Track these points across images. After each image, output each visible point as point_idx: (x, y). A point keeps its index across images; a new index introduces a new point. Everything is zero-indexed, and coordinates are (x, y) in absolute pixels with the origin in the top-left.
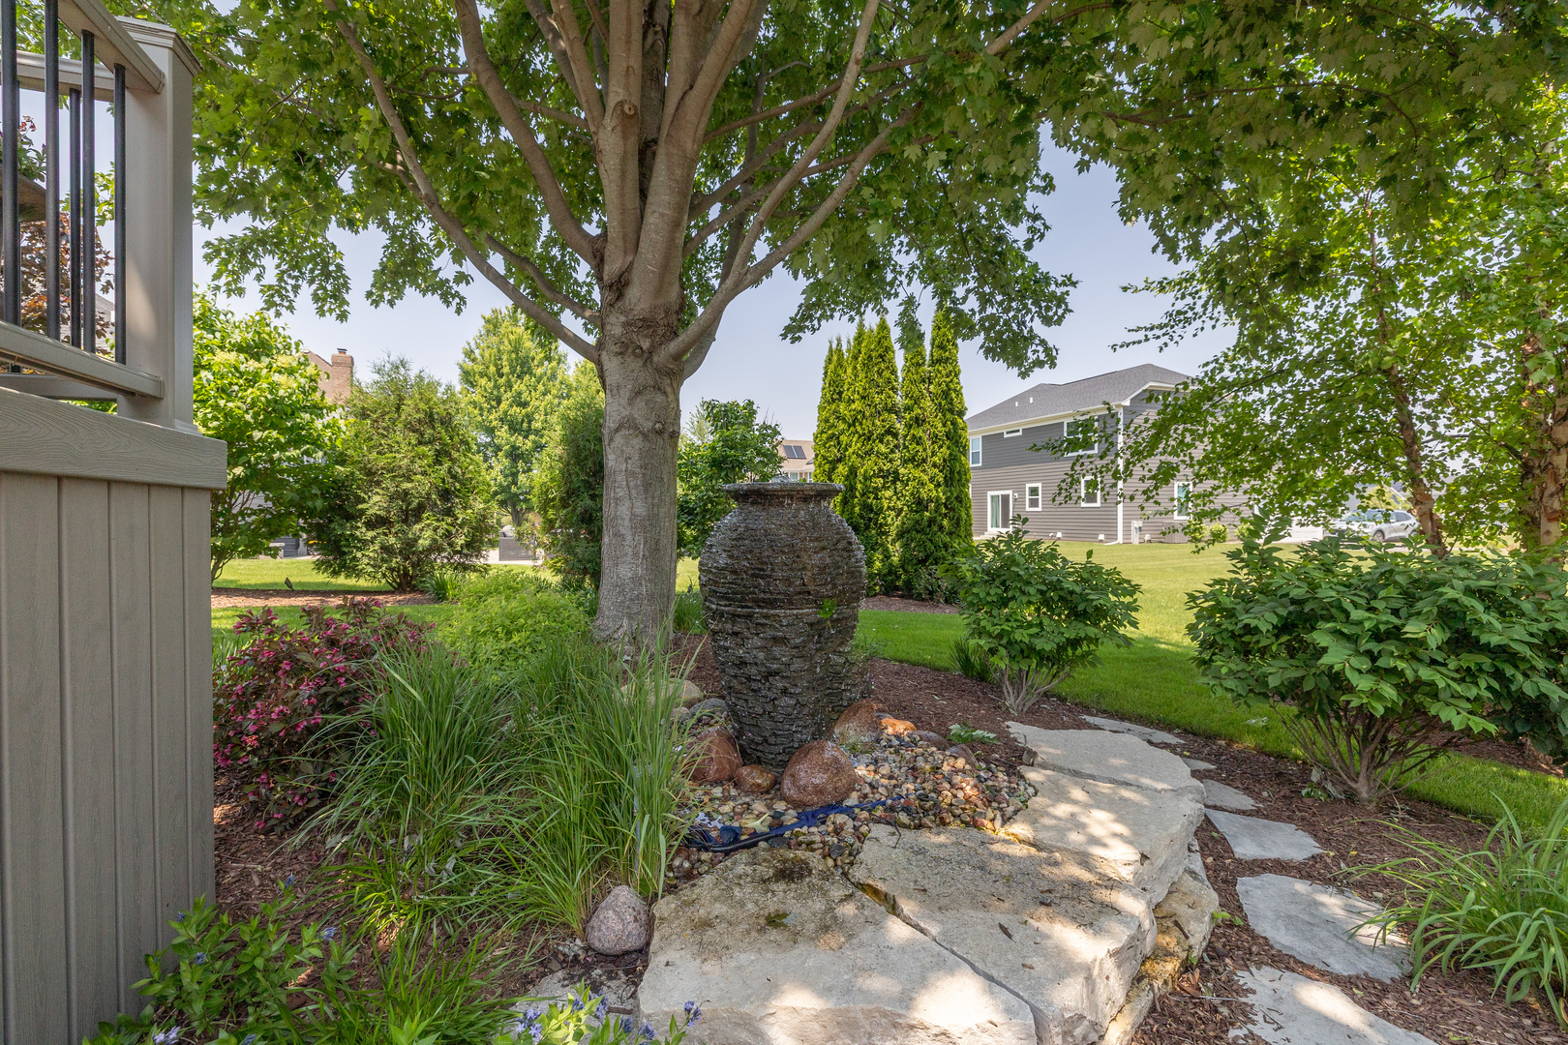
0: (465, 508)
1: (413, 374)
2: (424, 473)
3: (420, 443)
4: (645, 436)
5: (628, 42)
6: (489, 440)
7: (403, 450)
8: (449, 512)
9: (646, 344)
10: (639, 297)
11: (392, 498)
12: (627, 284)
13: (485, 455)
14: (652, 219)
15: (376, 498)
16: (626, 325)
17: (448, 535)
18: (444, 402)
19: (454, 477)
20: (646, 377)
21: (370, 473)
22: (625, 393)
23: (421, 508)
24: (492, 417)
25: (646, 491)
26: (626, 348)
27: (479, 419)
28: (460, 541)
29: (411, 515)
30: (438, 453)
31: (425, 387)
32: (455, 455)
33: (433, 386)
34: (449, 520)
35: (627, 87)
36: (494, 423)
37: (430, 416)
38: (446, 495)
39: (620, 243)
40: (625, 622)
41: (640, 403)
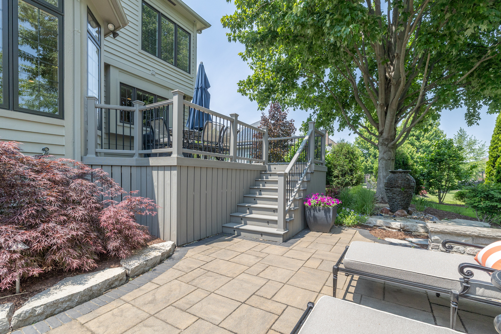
0: (356, 174)
1: (346, 142)
2: (346, 166)
3: (346, 158)
4: (386, 160)
5: (382, 94)
6: (367, 152)
7: (342, 161)
8: (352, 175)
9: (386, 143)
10: (385, 135)
11: (339, 171)
12: (383, 133)
13: (366, 157)
14: (387, 122)
15: (336, 171)
16: (382, 140)
17: (351, 180)
18: (352, 148)
19: (354, 166)
20: (387, 149)
21: (335, 166)
22: (382, 152)
23: (345, 174)
24: (368, 145)
25: (386, 171)
26: (383, 144)
27: (364, 145)
28: (354, 182)
29: (343, 175)
30: (350, 161)
31: (348, 145)
32: (354, 161)
33: (349, 145)
34: (352, 177)
35: (382, 101)
36: (369, 146)
37: (349, 152)
38: (351, 170)
39: (381, 126)
40: (381, 195)
41: (385, 154)
